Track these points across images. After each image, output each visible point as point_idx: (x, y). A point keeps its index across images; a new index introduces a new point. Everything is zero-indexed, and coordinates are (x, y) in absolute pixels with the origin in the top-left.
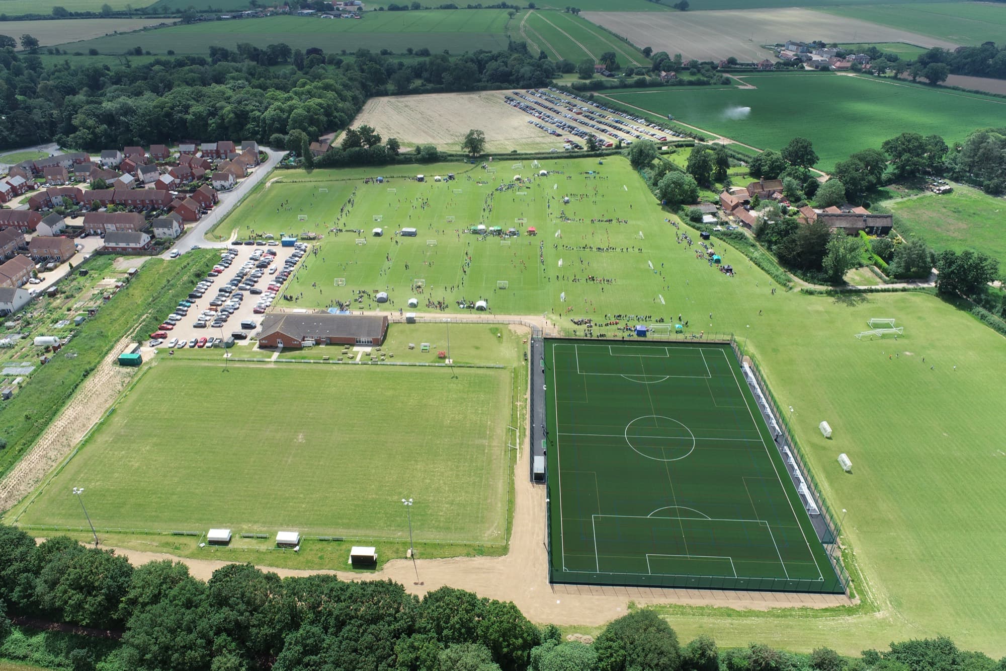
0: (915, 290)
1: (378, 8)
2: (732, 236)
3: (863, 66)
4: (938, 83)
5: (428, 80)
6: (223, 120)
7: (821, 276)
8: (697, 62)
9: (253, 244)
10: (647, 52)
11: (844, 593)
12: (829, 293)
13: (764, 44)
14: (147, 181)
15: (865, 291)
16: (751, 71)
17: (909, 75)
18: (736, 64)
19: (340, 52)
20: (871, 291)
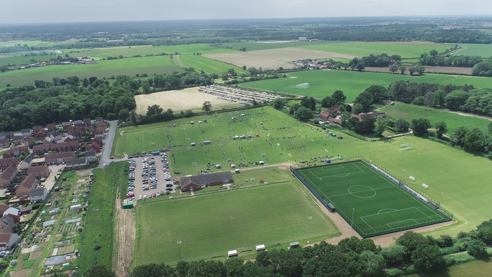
0: (407, 135)
1: (102, 59)
2: (334, 127)
3: (332, 66)
4: (362, 70)
5: (156, 86)
6: (79, 110)
7: (375, 135)
8: (268, 70)
9: (139, 157)
10: (244, 68)
11: (452, 220)
12: (380, 140)
13: (288, 61)
14: (56, 140)
15: (391, 138)
16: (290, 72)
17: (351, 68)
18: (283, 70)
19: (103, 79)
20: (393, 137)
